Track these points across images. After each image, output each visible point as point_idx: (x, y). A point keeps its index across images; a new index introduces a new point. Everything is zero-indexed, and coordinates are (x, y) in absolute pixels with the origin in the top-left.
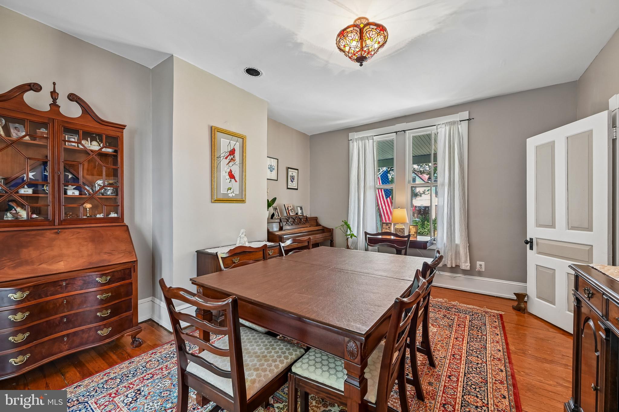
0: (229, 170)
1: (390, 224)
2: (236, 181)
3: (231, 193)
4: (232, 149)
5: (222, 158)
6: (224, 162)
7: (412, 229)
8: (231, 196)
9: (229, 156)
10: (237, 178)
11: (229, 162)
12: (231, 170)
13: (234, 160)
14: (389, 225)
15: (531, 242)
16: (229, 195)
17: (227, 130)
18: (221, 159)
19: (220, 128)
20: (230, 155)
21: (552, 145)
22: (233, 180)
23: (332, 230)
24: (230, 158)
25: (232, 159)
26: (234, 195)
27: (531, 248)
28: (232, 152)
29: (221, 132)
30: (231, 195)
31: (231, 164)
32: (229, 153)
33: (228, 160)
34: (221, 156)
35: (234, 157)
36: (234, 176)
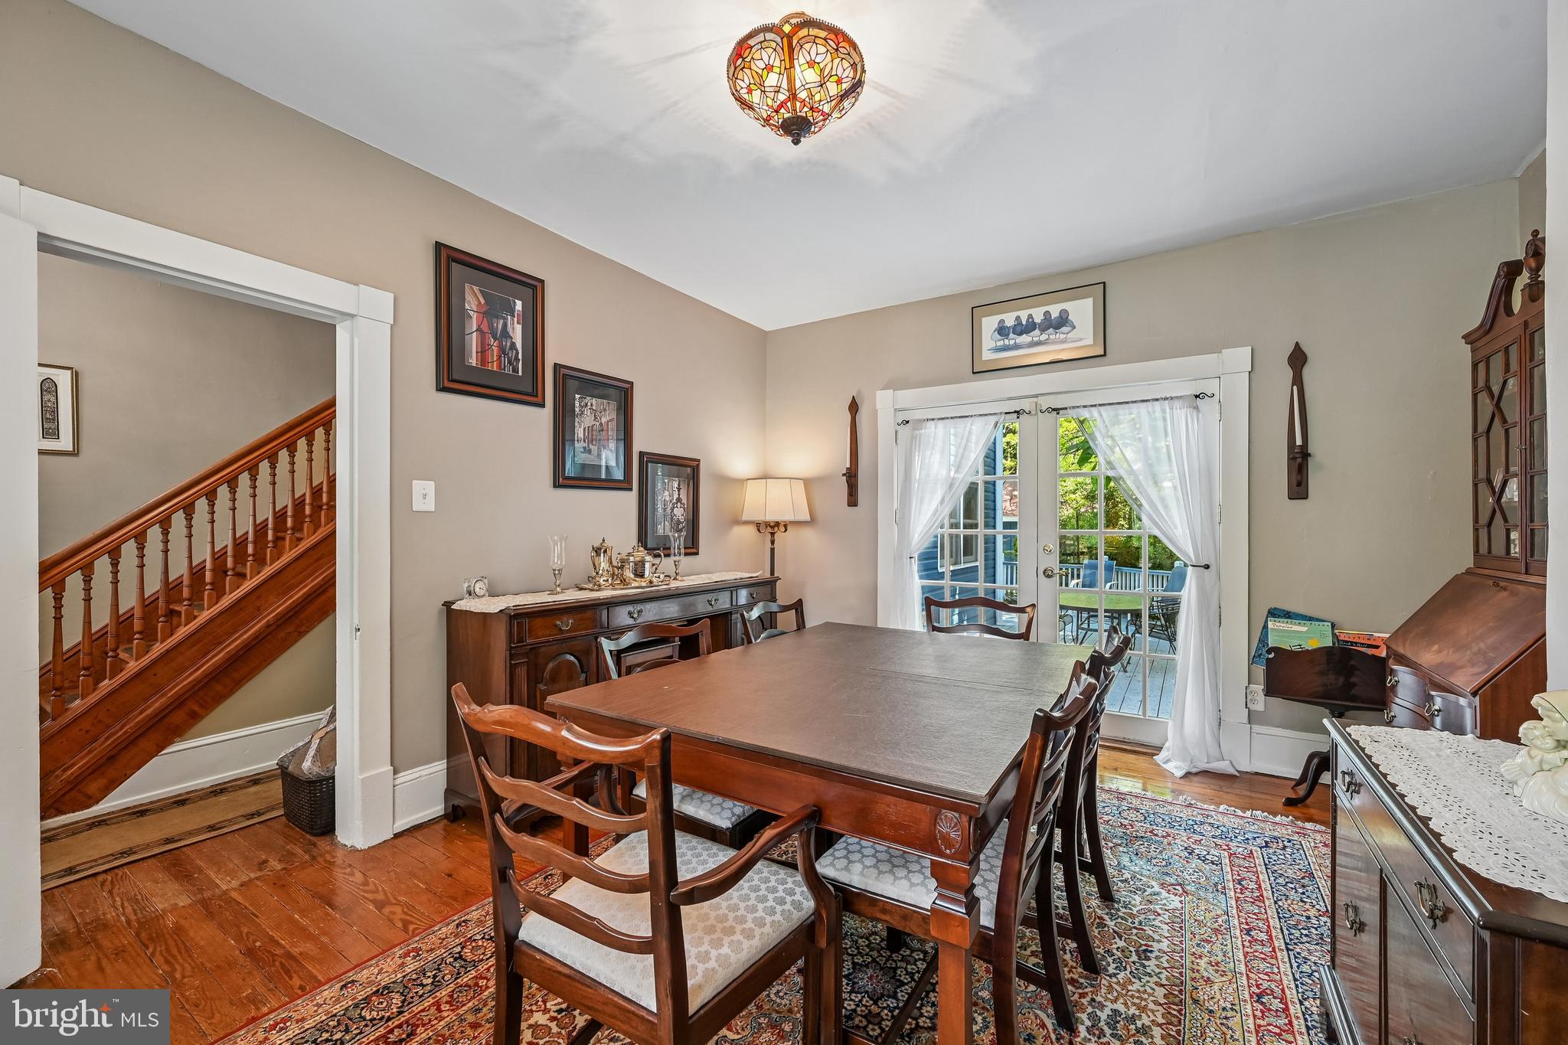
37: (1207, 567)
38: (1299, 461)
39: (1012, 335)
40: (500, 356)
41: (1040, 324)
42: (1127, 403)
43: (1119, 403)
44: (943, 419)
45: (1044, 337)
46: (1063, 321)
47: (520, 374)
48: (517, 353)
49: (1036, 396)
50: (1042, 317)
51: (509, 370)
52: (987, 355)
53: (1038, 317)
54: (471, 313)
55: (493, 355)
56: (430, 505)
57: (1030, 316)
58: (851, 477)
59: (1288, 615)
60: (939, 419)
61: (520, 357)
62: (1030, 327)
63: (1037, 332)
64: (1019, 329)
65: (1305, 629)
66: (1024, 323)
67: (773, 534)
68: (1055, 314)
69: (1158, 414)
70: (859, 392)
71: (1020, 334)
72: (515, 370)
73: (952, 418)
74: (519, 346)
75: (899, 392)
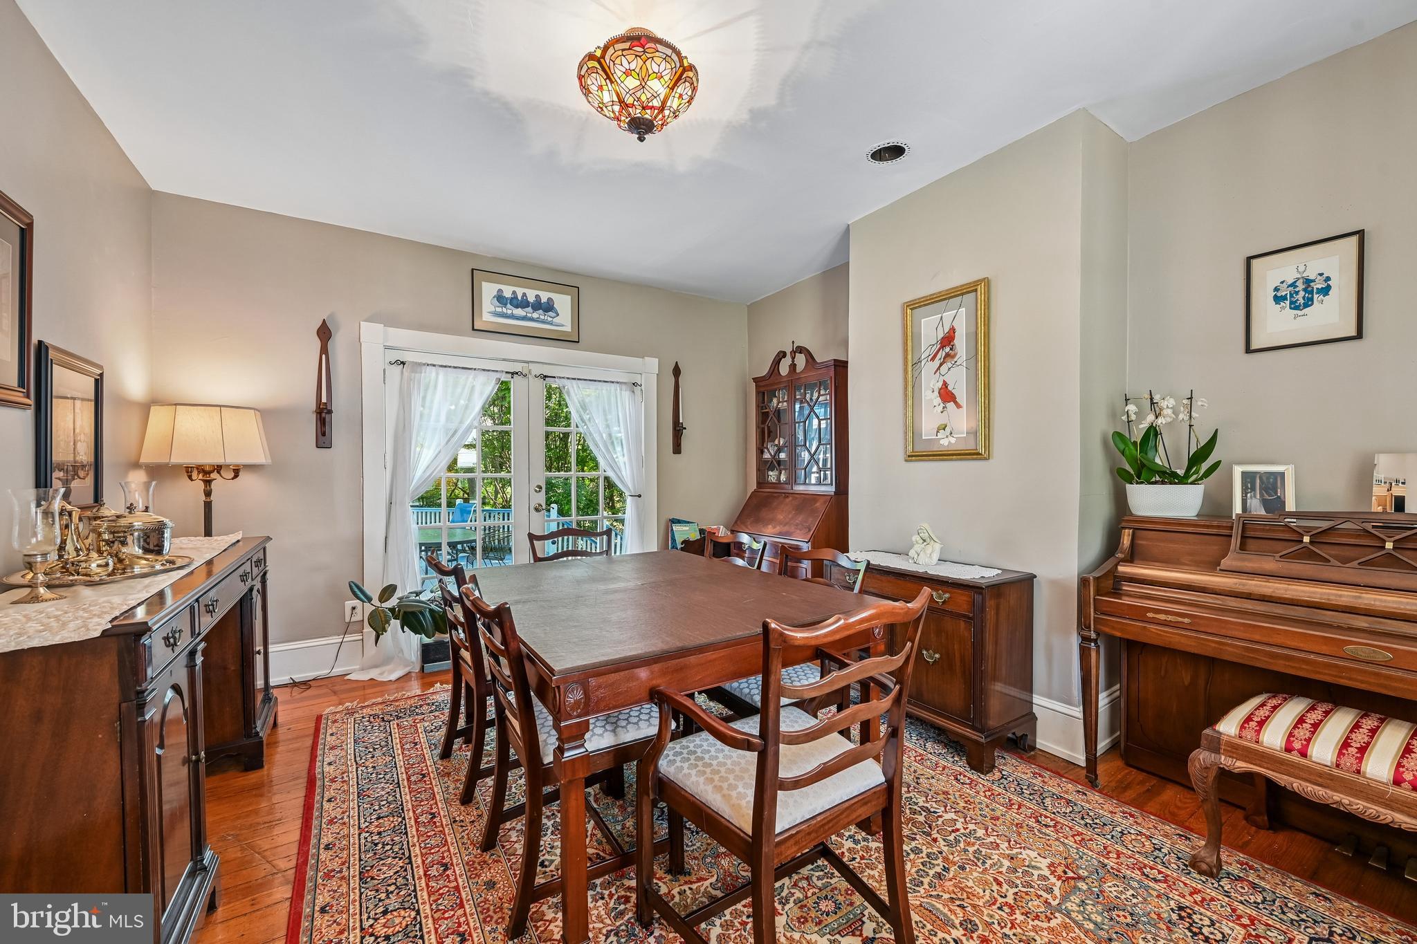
0: (940, 384)
2: (958, 406)
3: (947, 437)
4: (946, 331)
5: (923, 363)
6: (928, 368)
8: (946, 444)
9: (939, 350)
10: (962, 397)
11: (941, 365)
12: (945, 384)
13: (953, 357)
16: (942, 442)
17: (934, 294)
18: (921, 365)
19: (919, 299)
20: (942, 347)
22: (951, 405)
24: (942, 354)
25: (947, 355)
26: (953, 440)
28: (948, 340)
29: (920, 307)
30: (945, 442)
31: (944, 368)
32: (941, 343)
33: (937, 362)
34: (923, 357)
35: (951, 349)
36: (953, 394)
37: (640, 496)
38: (678, 430)
39: (509, 306)
41: (532, 304)
42: (595, 381)
43: (590, 380)
44: (445, 367)
45: (535, 315)
46: (549, 307)
49: (528, 362)
50: (534, 299)
52: (487, 317)
53: (531, 299)
57: (524, 295)
58: (323, 414)
59: (679, 522)
60: (441, 366)
62: (524, 304)
63: (529, 309)
64: (515, 302)
65: (687, 528)
66: (520, 298)
67: (208, 482)
68: (544, 300)
69: (613, 391)
70: (332, 316)
71: (517, 307)
73: (455, 367)
75: (391, 330)
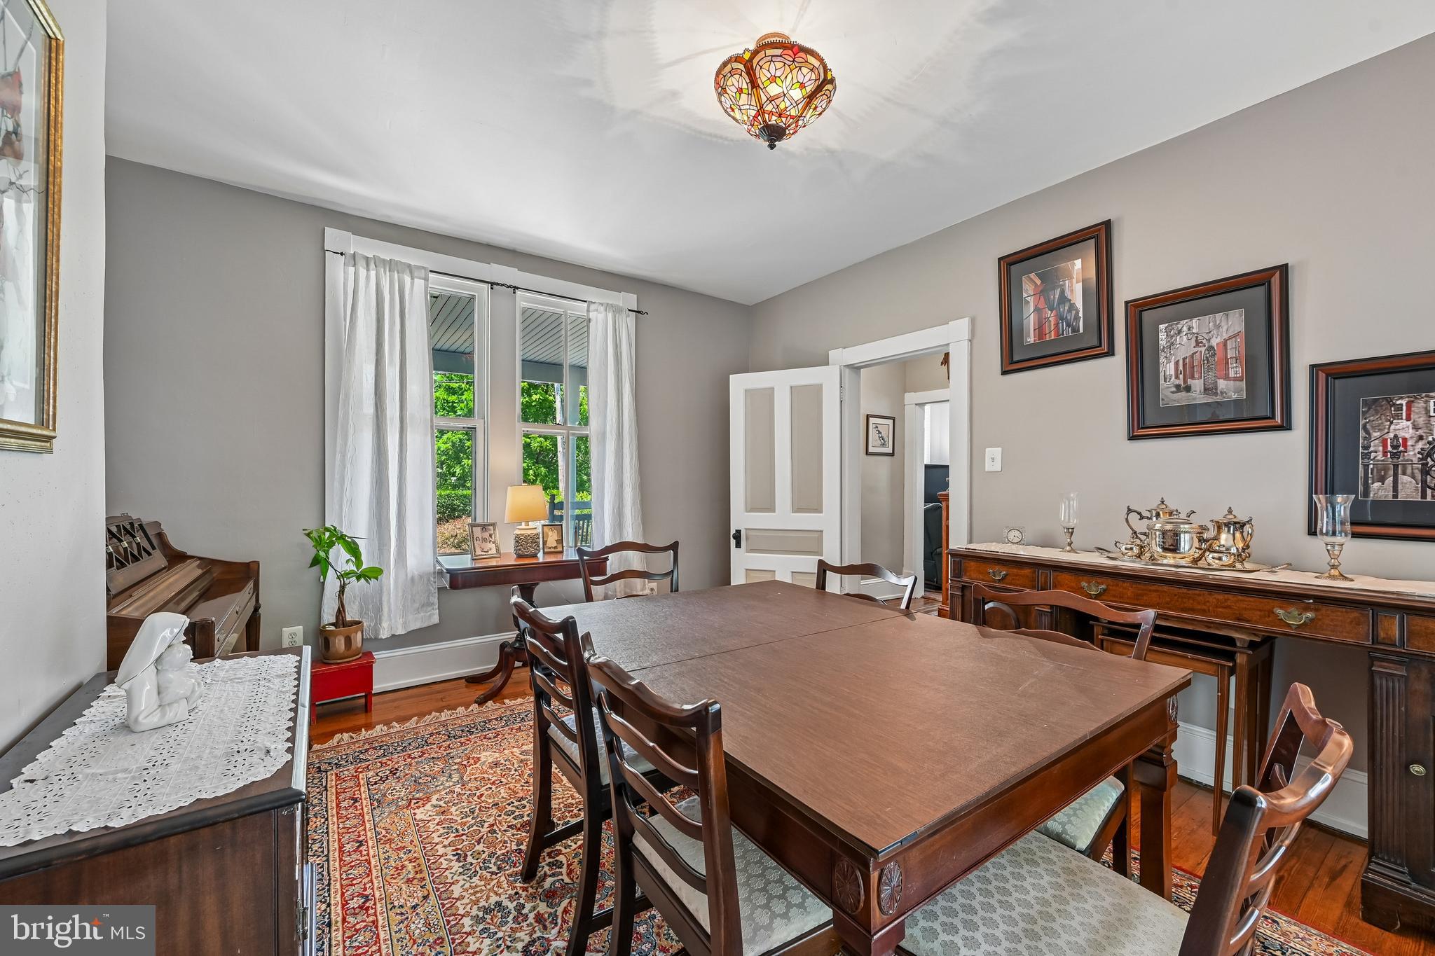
1: (491, 527)
7: (550, 533)
14: (490, 530)
15: (738, 536)
21: (769, 393)
23: (253, 566)
27: (738, 545)
40: (1058, 323)
47: (1081, 331)
48: (1077, 312)
51: (1068, 332)
54: (1029, 299)
55: (1050, 326)
56: (997, 467)
61: (1081, 314)
72: (1075, 330)
74: (1079, 305)
